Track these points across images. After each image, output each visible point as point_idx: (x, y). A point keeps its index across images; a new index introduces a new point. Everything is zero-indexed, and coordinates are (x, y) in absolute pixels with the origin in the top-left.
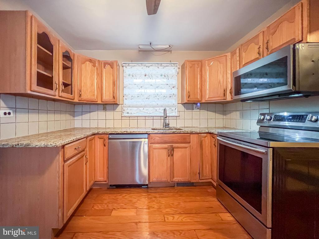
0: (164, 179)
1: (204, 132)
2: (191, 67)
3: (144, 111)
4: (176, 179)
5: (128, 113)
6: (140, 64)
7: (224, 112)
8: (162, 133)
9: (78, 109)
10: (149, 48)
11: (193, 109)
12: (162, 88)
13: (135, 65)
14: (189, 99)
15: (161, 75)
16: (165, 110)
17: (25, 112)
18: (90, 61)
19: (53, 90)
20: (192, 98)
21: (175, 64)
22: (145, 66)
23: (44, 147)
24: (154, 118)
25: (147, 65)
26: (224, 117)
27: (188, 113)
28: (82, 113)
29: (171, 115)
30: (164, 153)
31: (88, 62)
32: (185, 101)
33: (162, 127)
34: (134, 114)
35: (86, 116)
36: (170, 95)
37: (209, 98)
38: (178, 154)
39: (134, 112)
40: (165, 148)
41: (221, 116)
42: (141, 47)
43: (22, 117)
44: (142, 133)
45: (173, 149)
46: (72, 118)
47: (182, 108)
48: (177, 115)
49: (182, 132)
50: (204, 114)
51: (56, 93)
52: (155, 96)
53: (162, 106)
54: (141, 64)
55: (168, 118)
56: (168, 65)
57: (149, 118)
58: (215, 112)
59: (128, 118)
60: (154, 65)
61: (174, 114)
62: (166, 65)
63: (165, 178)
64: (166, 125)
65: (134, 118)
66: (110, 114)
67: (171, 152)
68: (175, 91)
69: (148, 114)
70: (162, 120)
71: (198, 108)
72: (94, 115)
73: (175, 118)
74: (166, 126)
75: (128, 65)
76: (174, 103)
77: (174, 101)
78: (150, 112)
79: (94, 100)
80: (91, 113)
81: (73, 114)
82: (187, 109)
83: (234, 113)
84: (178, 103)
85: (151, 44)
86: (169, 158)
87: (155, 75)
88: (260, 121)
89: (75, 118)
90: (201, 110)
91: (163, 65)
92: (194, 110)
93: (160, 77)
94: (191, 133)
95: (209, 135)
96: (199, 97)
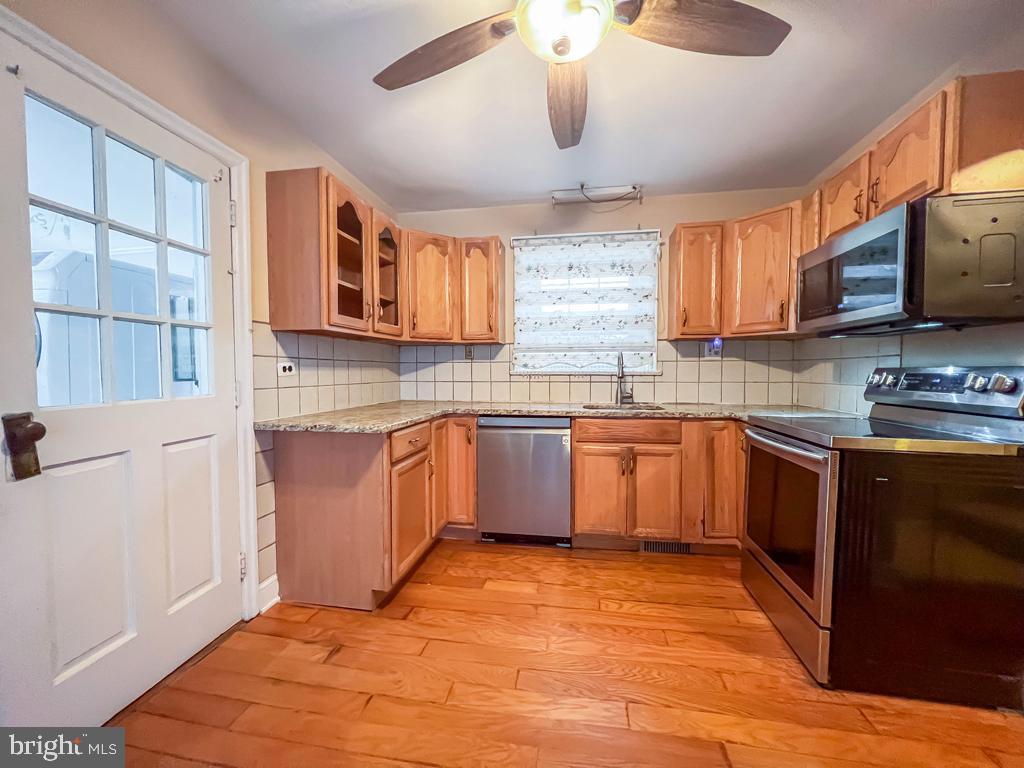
0: (610, 530)
1: (717, 416)
2: (692, 243)
3: (566, 360)
4: (641, 531)
5: (525, 366)
6: (556, 240)
7: (797, 364)
8: (606, 417)
9: (407, 355)
10: (579, 196)
11: (700, 355)
12: (613, 300)
13: (544, 241)
14: (685, 330)
15: (613, 266)
16: (620, 359)
17: (312, 366)
18: (436, 242)
19: (362, 318)
20: (695, 327)
21: (651, 235)
22: (569, 243)
23: (359, 433)
24: (594, 379)
25: (573, 240)
26: (797, 378)
27: (688, 367)
28: (418, 366)
29: (639, 370)
30: (612, 465)
31: (430, 246)
32: (676, 335)
33: (614, 401)
34: (541, 367)
35: (427, 373)
36: (636, 317)
37: (740, 325)
38: (646, 470)
39: (542, 363)
40: (614, 454)
41: (786, 375)
42: (558, 195)
43: (309, 375)
44: (555, 414)
45: (633, 457)
46: (395, 377)
47: (670, 351)
48: (654, 370)
49: (659, 416)
50: (734, 367)
51: (369, 325)
52: (595, 321)
53: (613, 348)
54: (559, 238)
55: (629, 379)
56: (630, 237)
57: (581, 379)
58: (768, 362)
59: (526, 379)
60: (592, 239)
61: (647, 368)
62: (625, 237)
63: (613, 526)
64: (626, 398)
65: (541, 379)
66: (481, 368)
67: (629, 464)
68: (650, 307)
69: (578, 370)
70: (615, 386)
71: (716, 353)
72: (444, 370)
73: (651, 379)
74: (625, 400)
75: (527, 245)
76: (648, 338)
77: (646, 335)
78: (584, 363)
79: (444, 336)
80: (439, 366)
81: (397, 368)
82: (684, 356)
83: (822, 366)
84: (659, 340)
85: (582, 187)
86: (624, 478)
87: (595, 266)
88: (872, 390)
89: (402, 378)
90: (726, 356)
91: (617, 237)
92: (706, 358)
93: (608, 269)
94: (684, 418)
95: (732, 425)
96: (713, 322)
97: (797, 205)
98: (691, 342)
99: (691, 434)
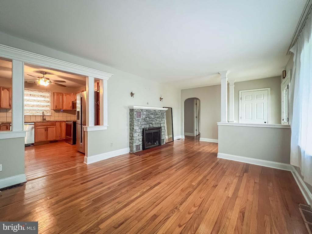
1: (62, 121)
2: (57, 95)
4: (49, 139)
11: (59, 112)
12: (41, 102)
14: (56, 108)
16: (43, 113)
20: (58, 108)
21: (49, 92)
22: (30, 90)
24: (36, 116)
27: (57, 114)
29: (47, 114)
30: (43, 130)
32: (54, 109)
33: (41, 120)
36: (46, 105)
37: (66, 108)
38: (50, 130)
40: (44, 128)
45: (47, 128)
47: (53, 112)
48: (50, 115)
49: (52, 122)
50: (65, 114)
52: (37, 106)
53: (41, 111)
54: (28, 89)
55: (45, 116)
56: (45, 91)
57: (33, 116)
58: (70, 114)
60: (36, 91)
61: (48, 114)
63: (44, 140)
64: (44, 119)
67: (46, 130)
68: (49, 104)
70: (42, 117)
71: (62, 112)
76: (49, 109)
78: (34, 113)
82: (56, 112)
84: (51, 110)
86: (45, 132)
87: (37, 95)
91: (42, 91)
93: (40, 96)
94: (56, 122)
95: (64, 122)
96: (61, 108)
97: (73, 93)
98: (57, 110)
99: (58, 124)
